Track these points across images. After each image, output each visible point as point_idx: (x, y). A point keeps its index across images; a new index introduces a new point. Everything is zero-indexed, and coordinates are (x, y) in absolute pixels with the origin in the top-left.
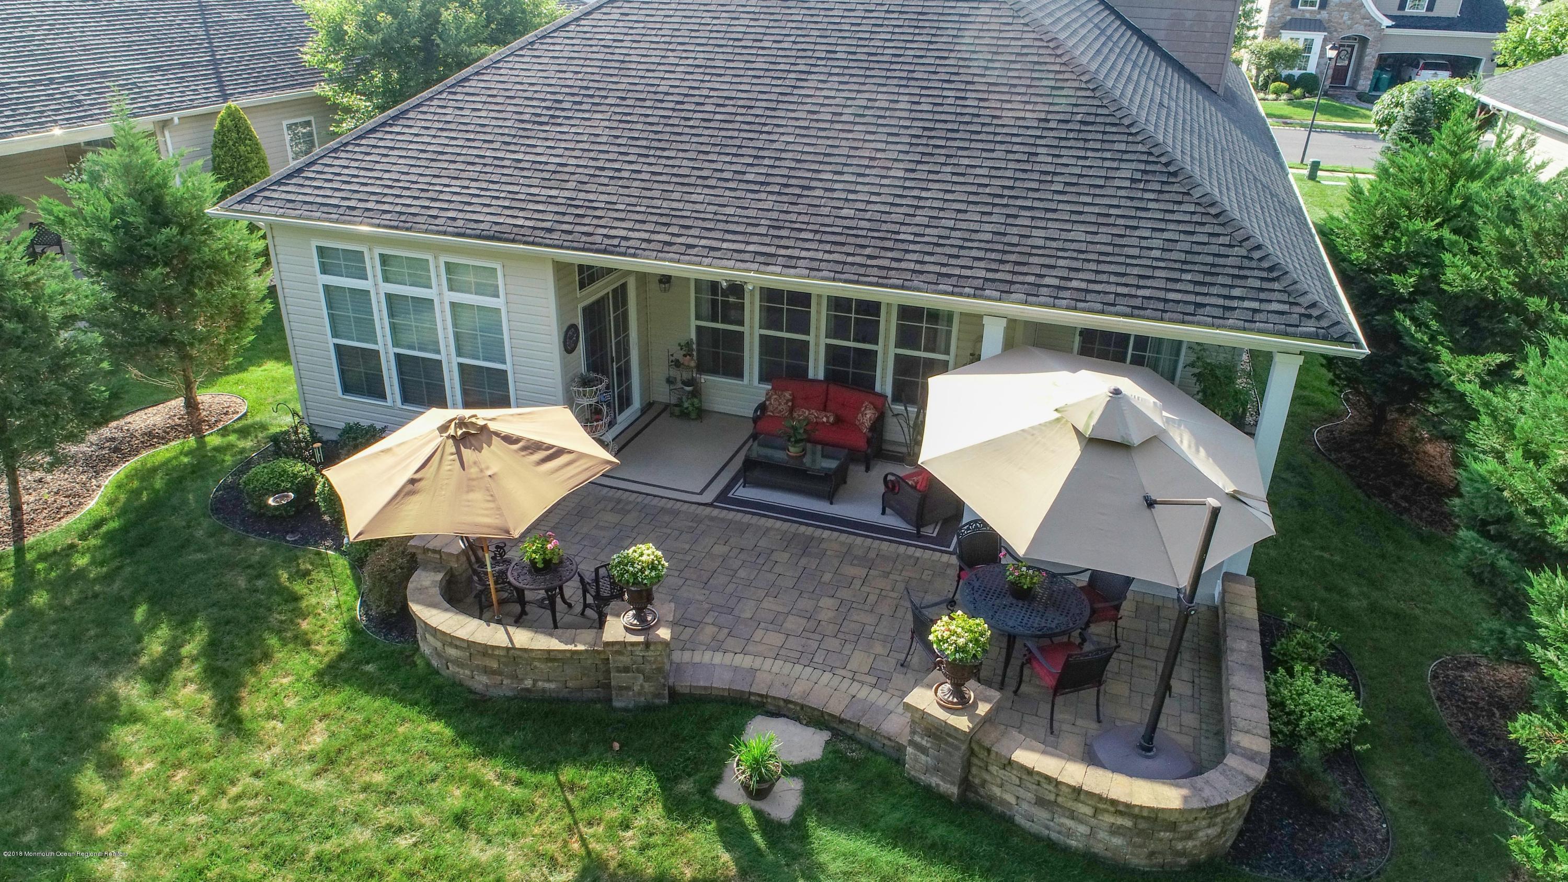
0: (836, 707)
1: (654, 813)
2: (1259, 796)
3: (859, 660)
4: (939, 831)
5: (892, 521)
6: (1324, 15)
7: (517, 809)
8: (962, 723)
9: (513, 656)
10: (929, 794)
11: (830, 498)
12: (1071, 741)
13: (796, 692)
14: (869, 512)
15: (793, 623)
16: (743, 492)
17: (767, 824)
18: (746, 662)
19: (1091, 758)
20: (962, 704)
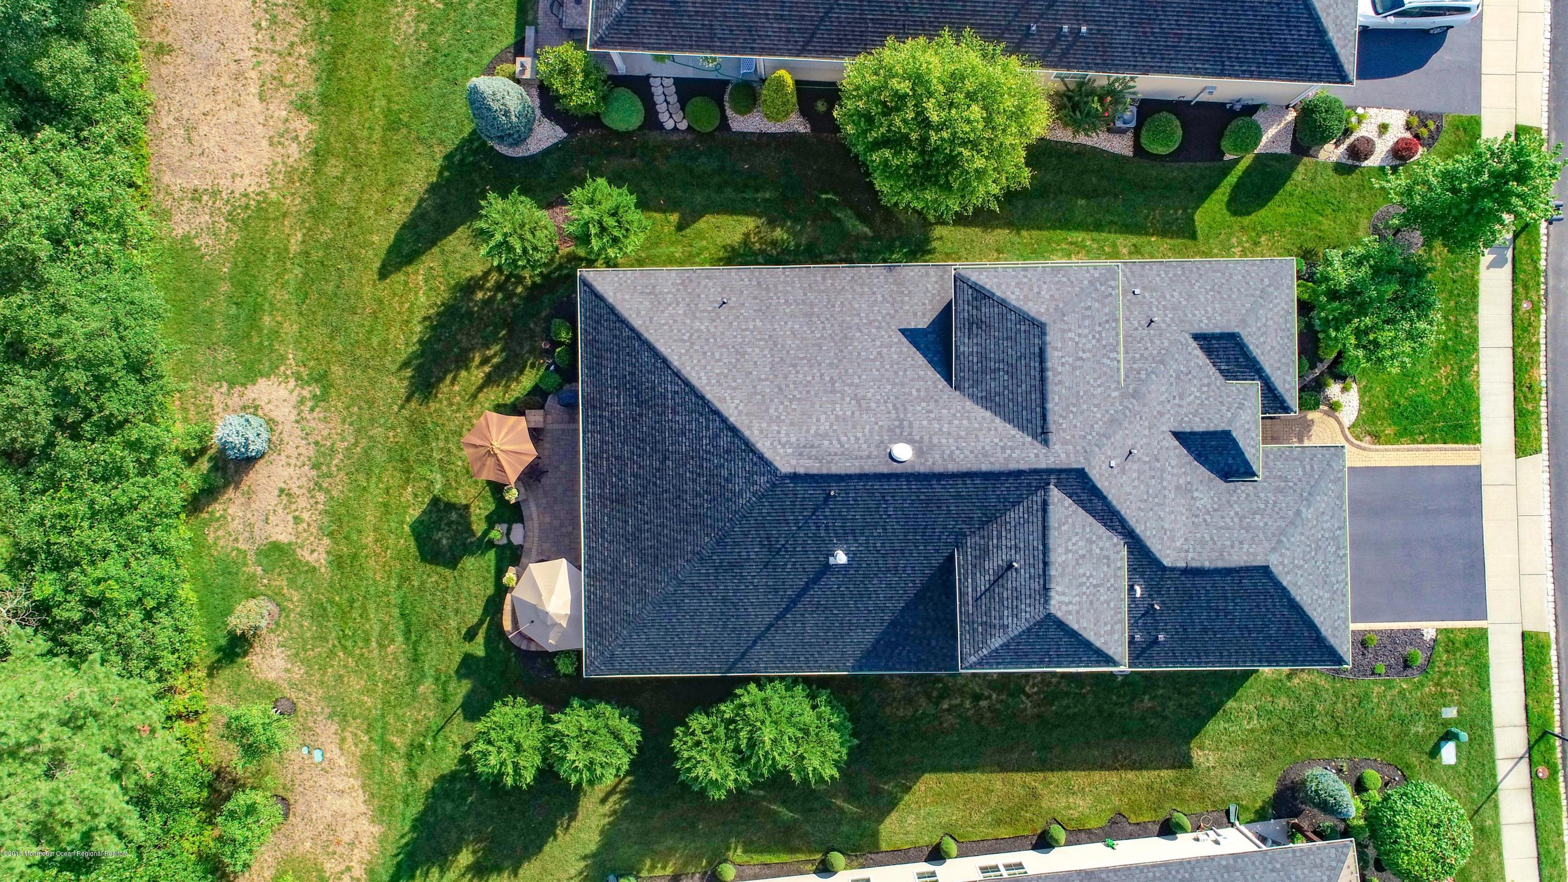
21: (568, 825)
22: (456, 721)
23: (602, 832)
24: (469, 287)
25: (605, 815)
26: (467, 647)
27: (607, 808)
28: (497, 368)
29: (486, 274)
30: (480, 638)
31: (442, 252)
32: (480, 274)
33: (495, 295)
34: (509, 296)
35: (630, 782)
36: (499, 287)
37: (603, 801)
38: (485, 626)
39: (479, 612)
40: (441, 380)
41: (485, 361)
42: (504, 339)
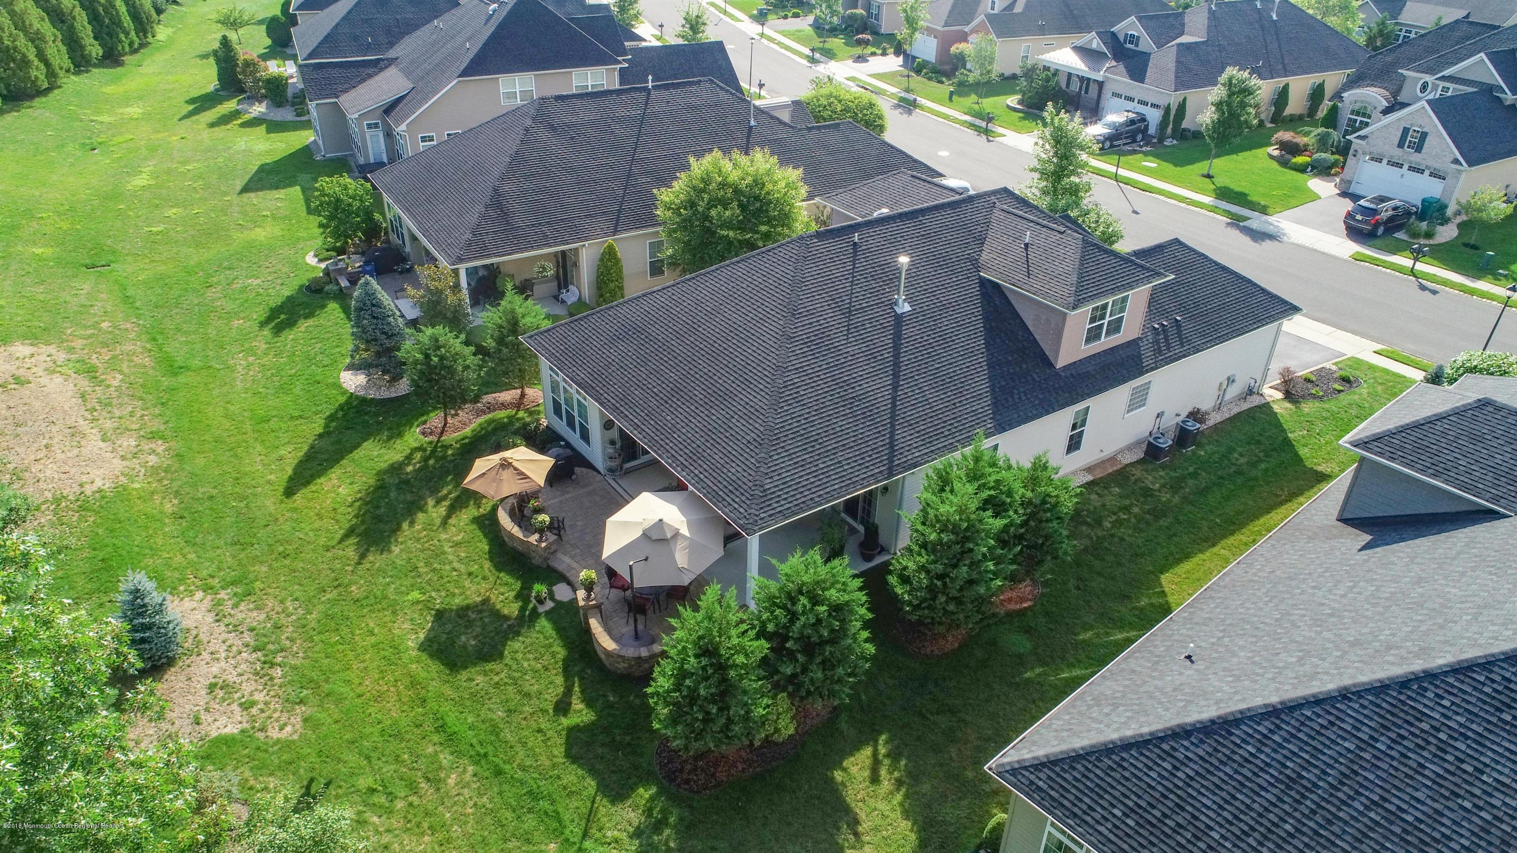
21: (856, 834)
22: (602, 810)
23: (906, 814)
24: (394, 469)
25: (891, 793)
26: (566, 722)
27: (886, 785)
29: (408, 458)
30: (577, 704)
32: (401, 460)
33: (425, 464)
34: (442, 458)
35: (887, 742)
36: (427, 458)
37: (875, 779)
38: (577, 688)
39: (560, 680)
42: (452, 480)
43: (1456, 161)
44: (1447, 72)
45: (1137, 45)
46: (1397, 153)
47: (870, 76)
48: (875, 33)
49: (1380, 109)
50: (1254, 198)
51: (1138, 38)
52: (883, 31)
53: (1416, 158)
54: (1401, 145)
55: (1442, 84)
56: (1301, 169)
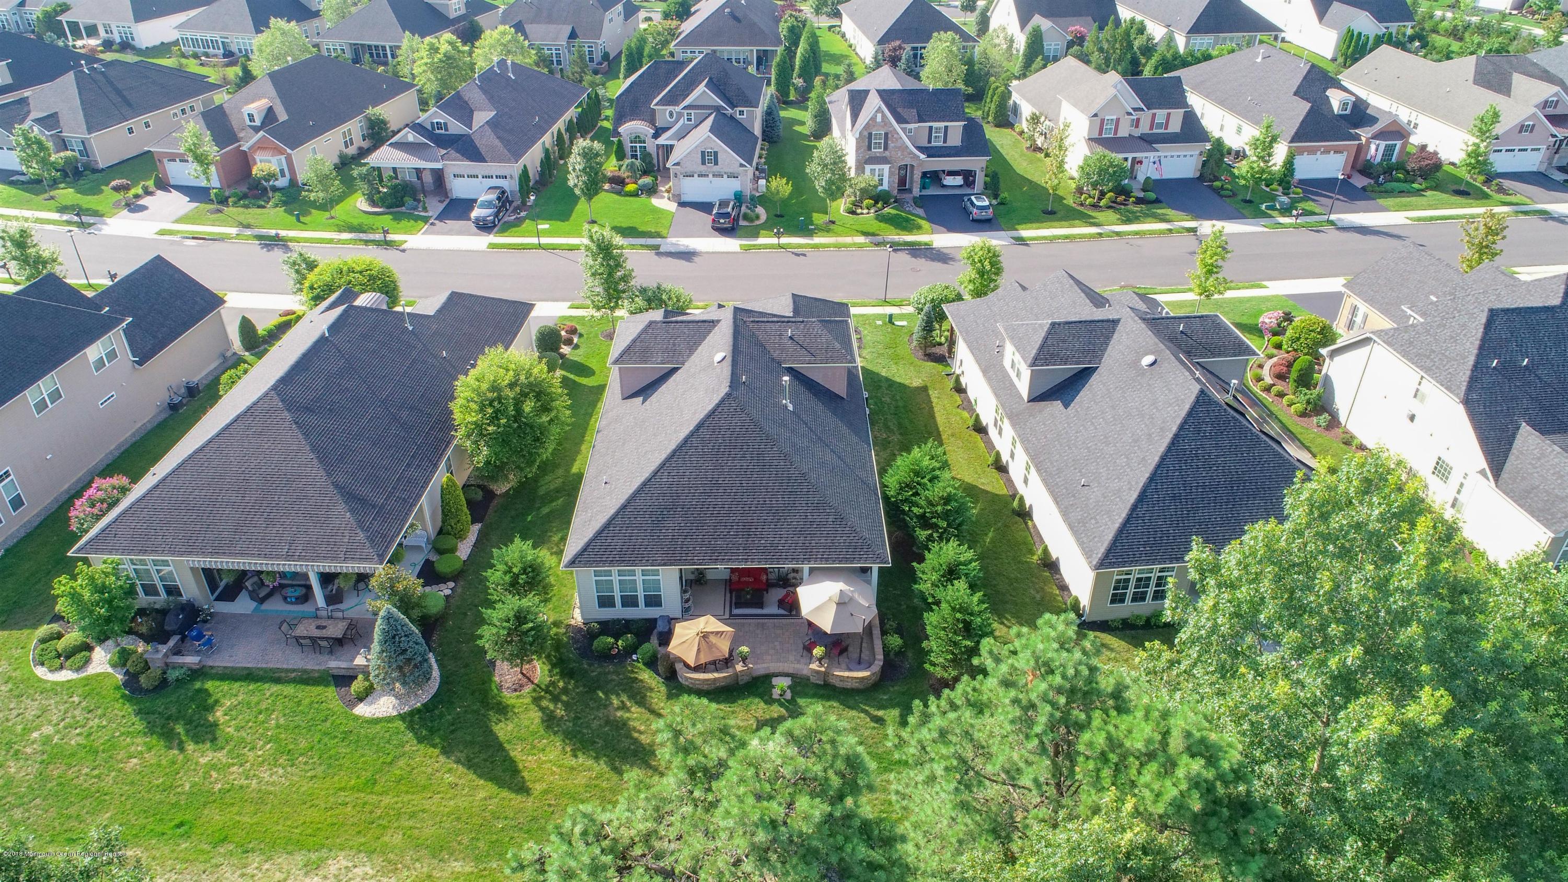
0: (791, 671)
1: (762, 704)
2: (883, 667)
3: (792, 658)
4: (822, 692)
5: (782, 612)
6: (887, 154)
7: (733, 712)
8: (823, 669)
9: (715, 679)
10: (818, 686)
11: (762, 607)
12: (844, 666)
13: (781, 670)
14: (773, 609)
15: (772, 652)
16: (737, 611)
17: (787, 701)
18: (765, 665)
19: (850, 670)
20: (822, 665)
24: (550, 721)
28: (632, 697)
29: (542, 709)
31: (509, 742)
32: (540, 714)
33: (562, 702)
34: (565, 691)
36: (555, 699)
40: (636, 741)
41: (623, 707)
42: (606, 694)
43: (741, 165)
44: (687, 102)
45: (446, 130)
46: (703, 169)
47: (177, 221)
48: (95, 171)
49: (650, 135)
50: (642, 228)
51: (445, 124)
52: (101, 165)
53: (716, 169)
54: (703, 163)
55: (686, 112)
56: (635, 194)
